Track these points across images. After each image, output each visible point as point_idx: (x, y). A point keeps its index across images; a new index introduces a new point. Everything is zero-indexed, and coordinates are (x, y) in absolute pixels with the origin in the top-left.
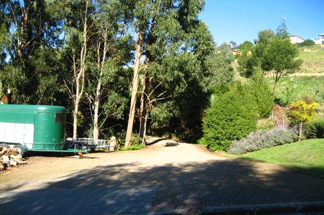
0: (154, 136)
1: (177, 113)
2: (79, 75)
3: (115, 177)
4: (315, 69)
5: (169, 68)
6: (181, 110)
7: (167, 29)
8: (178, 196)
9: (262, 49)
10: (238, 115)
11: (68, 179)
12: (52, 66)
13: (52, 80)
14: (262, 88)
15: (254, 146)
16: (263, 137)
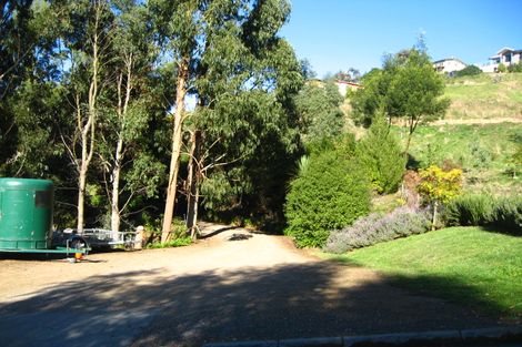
0: (218, 222)
1: (248, 186)
2: (87, 127)
3: (108, 294)
4: (480, 114)
5: (226, 115)
6: (255, 181)
7: (224, 54)
8: (180, 326)
9: (387, 81)
10: (339, 189)
11: (33, 298)
12: (40, 114)
13: (42, 136)
14: (386, 145)
15: (363, 240)
16: (378, 224)
